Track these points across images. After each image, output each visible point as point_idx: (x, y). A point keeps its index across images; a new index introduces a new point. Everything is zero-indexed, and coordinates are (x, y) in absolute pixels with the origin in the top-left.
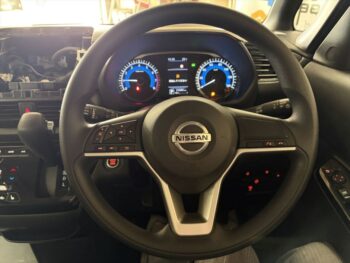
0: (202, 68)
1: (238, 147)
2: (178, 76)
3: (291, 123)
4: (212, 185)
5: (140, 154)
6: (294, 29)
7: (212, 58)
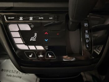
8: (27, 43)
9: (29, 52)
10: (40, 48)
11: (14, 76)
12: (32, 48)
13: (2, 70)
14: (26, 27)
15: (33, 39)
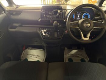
0: (83, 14)
1: (94, 27)
3: (103, 23)
4: (89, 33)
6: (102, 6)
7: (86, 12)
8: (45, 34)
9: (46, 36)
10: (48, 35)
11: (33, 57)
12: (46, 35)
13: (28, 54)
14: (45, 31)
15: (47, 33)
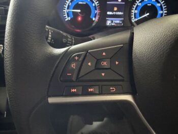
0: (138, 2)
2: (115, 9)
5: (128, 98)
